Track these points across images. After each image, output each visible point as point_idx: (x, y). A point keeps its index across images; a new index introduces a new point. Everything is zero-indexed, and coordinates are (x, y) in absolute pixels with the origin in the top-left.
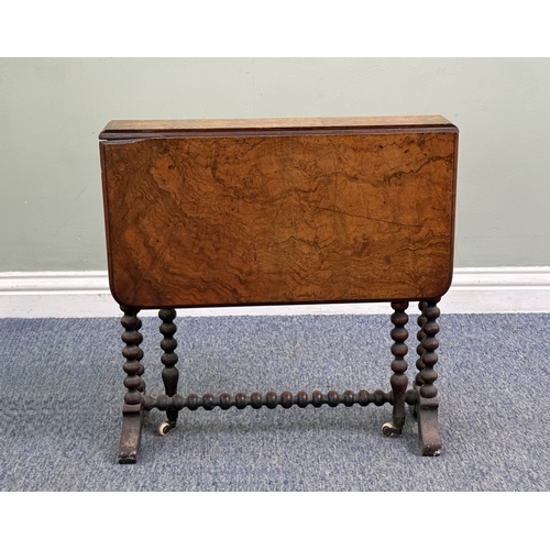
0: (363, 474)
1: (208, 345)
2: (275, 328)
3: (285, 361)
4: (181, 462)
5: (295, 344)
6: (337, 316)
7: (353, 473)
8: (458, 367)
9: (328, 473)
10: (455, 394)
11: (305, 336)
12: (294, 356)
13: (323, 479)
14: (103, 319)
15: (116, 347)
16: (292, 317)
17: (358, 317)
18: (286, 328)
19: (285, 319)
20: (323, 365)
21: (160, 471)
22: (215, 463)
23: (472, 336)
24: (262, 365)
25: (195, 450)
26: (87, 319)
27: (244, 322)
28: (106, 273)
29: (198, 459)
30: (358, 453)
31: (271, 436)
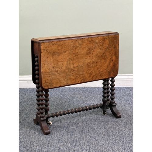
0: (105, 128)
1: (57, 95)
2: (74, 90)
3: (78, 99)
5: (80, 95)
6: (90, 87)
7: (102, 128)
8: (126, 101)
9: (95, 128)
10: (127, 108)
11: (82, 92)
12: (80, 98)
13: (94, 130)
16: (78, 88)
17: (96, 88)
18: (77, 91)
19: (76, 88)
20: (89, 100)
22: (64, 125)
23: (128, 93)
24: (72, 100)
25: (58, 122)
27: (65, 89)
28: (31, 76)
30: (103, 123)
31: (78, 118)
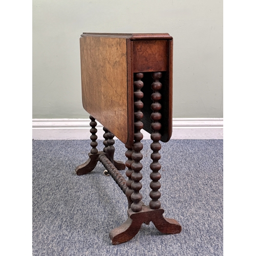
4: (87, 208)
5: (147, 151)
14: (59, 141)
15: (63, 152)
21: (75, 213)
25: (95, 202)
26: (52, 141)
29: (96, 206)
